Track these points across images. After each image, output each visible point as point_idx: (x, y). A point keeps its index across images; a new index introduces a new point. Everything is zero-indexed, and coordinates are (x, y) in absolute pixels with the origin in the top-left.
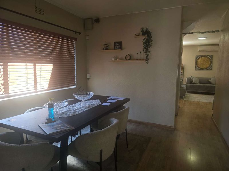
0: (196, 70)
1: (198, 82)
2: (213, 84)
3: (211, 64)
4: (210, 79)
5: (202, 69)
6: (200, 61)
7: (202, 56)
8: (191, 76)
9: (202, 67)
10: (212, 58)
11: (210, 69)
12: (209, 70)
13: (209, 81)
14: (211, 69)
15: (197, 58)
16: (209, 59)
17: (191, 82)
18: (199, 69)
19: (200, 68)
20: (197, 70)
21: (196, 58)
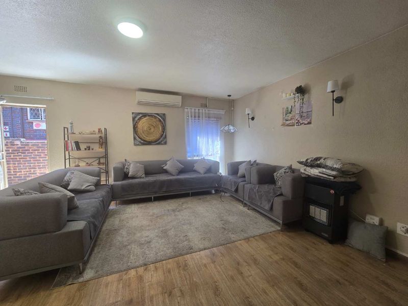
0: (135, 145)
1: (141, 173)
2: (172, 175)
3: (164, 132)
4: (165, 162)
5: (149, 143)
6: (143, 124)
7: (145, 115)
8: (126, 160)
9: (148, 139)
10: (164, 120)
11: (163, 142)
12: (162, 144)
13: (165, 168)
14: (165, 143)
15: (137, 118)
16: (160, 121)
17: (126, 176)
18: (142, 141)
19: (145, 141)
20: (138, 145)
21: (134, 119)
